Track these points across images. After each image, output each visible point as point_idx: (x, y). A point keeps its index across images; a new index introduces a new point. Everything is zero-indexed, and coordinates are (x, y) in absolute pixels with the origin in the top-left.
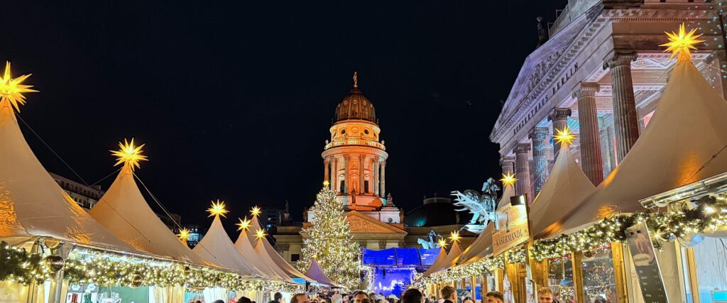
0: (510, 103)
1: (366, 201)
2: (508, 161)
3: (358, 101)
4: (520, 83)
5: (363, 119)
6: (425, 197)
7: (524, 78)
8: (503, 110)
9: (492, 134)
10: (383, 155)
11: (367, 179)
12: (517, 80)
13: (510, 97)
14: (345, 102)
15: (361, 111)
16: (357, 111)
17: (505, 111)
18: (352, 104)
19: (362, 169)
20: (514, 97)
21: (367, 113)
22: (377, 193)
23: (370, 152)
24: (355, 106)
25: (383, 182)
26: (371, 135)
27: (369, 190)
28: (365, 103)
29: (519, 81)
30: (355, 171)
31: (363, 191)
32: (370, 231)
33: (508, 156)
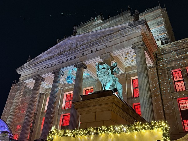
0: (44, 56)
2: (23, 84)
4: (56, 48)
7: (60, 46)
8: (36, 58)
9: (19, 68)
12: (55, 46)
13: (45, 53)
17: (37, 59)
20: (48, 54)
29: (56, 47)
33: (25, 81)
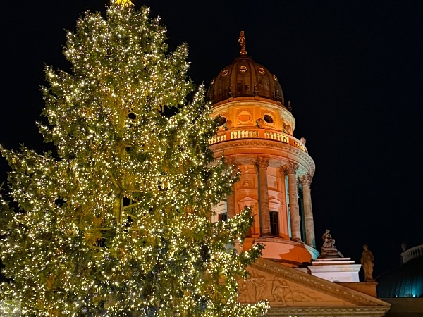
1: (276, 249)
3: (249, 68)
5: (260, 96)
6: (403, 247)
10: (305, 165)
11: (275, 207)
14: (225, 73)
15: (254, 83)
16: (247, 83)
18: (238, 72)
19: (262, 187)
21: (267, 88)
22: (298, 235)
23: (278, 150)
24: (243, 75)
25: (309, 216)
26: (276, 125)
27: (282, 231)
28: (262, 71)
30: (247, 191)
31: (267, 229)
32: (290, 303)
